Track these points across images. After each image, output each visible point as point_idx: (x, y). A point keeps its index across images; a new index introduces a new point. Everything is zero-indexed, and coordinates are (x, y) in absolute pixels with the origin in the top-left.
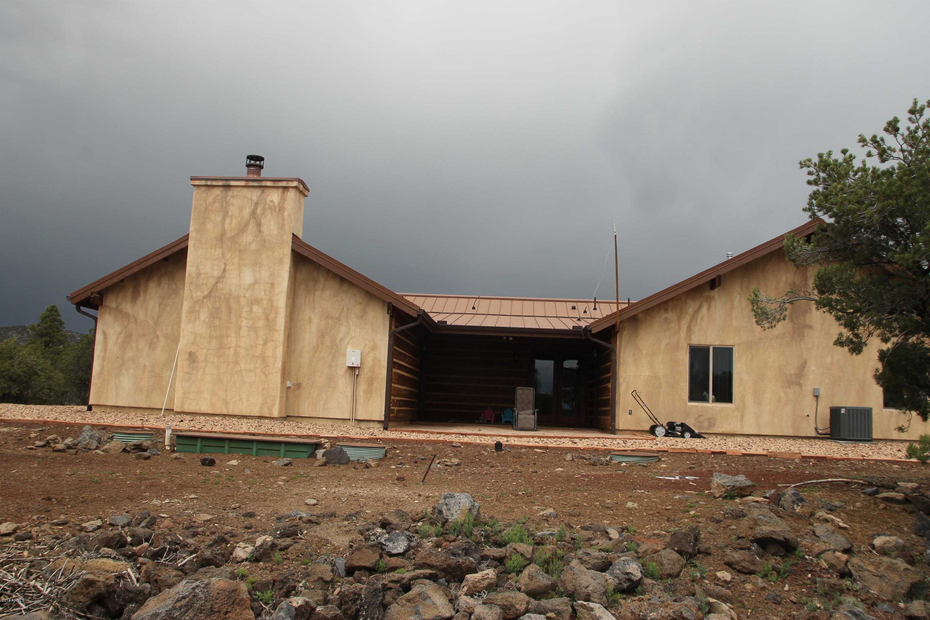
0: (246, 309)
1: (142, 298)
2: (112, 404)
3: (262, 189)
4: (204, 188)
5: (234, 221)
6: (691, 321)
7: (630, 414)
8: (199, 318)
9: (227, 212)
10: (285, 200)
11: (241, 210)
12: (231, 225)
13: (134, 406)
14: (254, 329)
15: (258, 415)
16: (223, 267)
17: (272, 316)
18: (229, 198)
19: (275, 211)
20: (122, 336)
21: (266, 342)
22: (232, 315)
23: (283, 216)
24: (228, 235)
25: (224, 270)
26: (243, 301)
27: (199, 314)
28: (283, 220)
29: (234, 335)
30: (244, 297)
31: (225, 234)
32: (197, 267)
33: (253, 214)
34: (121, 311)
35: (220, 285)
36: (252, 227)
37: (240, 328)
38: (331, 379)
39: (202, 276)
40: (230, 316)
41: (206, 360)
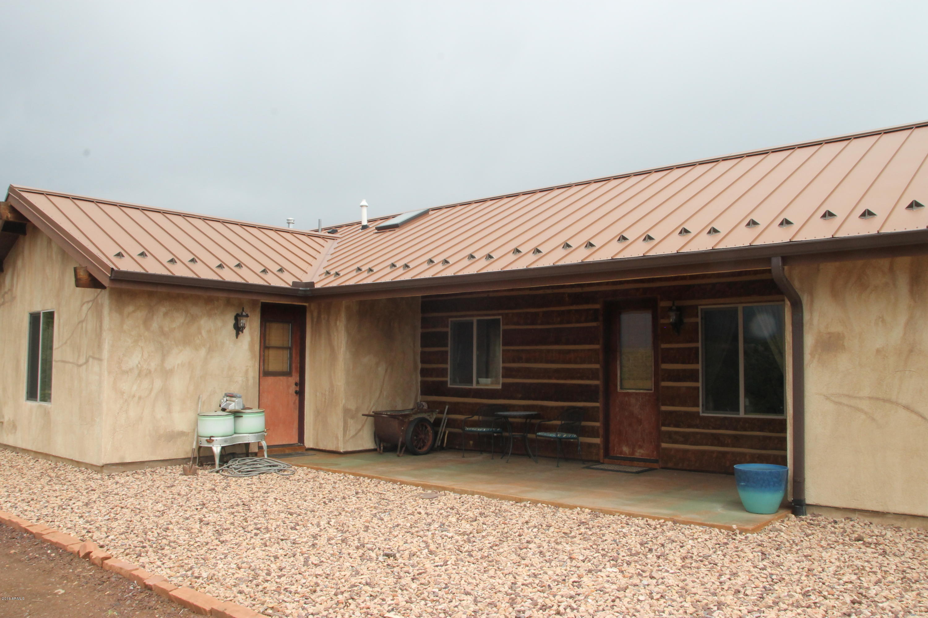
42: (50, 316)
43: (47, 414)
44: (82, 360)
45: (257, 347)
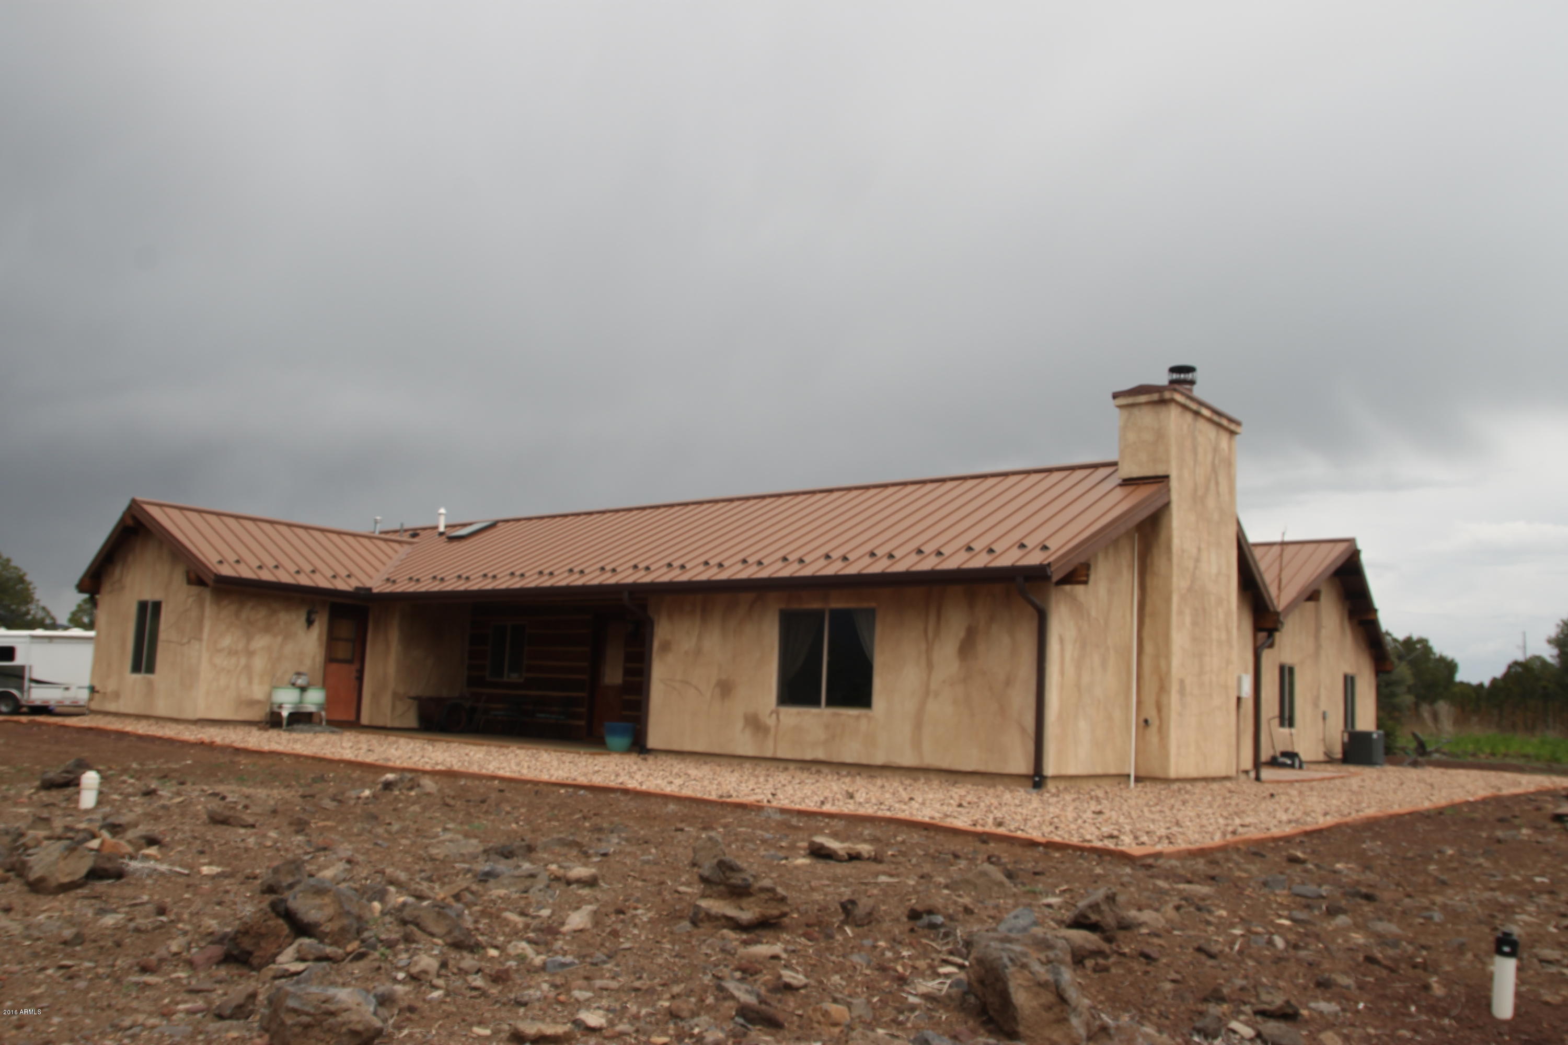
0: (1214, 613)
3: (1217, 428)
5: (1202, 471)
8: (1185, 624)
9: (1197, 455)
10: (1231, 451)
12: (1200, 475)
16: (1198, 543)
17: (1230, 625)
18: (1197, 433)
19: (1226, 465)
20: (1078, 644)
21: (1227, 664)
23: (1231, 475)
24: (1199, 492)
25: (1199, 549)
26: (1212, 600)
27: (1184, 617)
29: (1208, 653)
31: (1197, 489)
32: (1181, 538)
33: (1213, 466)
35: (1197, 573)
36: (1213, 484)
37: (1211, 641)
39: (1184, 554)
40: (1205, 622)
41: (1191, 693)
42: (157, 606)
43: (150, 684)
44: (185, 640)
45: (324, 638)
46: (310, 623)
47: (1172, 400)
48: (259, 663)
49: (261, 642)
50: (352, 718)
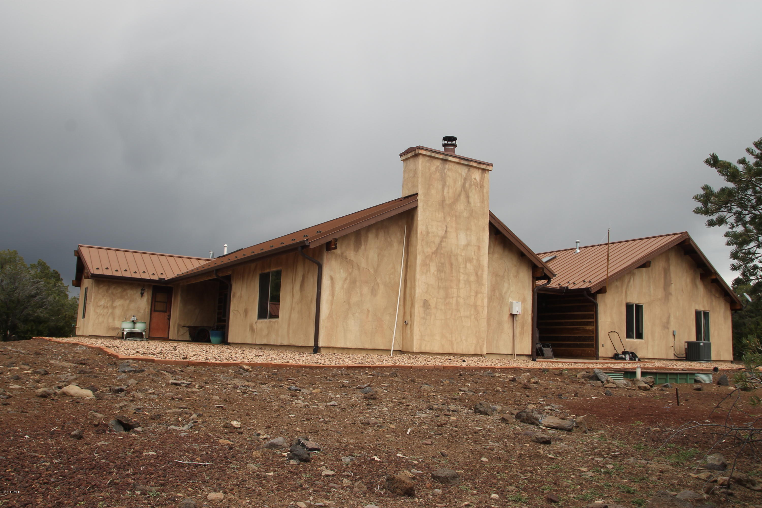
0: (462, 266)
1: (363, 247)
2: (342, 346)
3: (468, 167)
4: (427, 158)
5: (451, 191)
6: (627, 288)
7: (603, 346)
8: (429, 271)
9: (445, 182)
10: (484, 180)
11: (455, 182)
12: (449, 193)
13: (361, 348)
14: (468, 282)
15: (473, 353)
16: (445, 228)
17: (480, 273)
18: (446, 170)
19: (478, 187)
20: (348, 281)
21: (477, 293)
22: (453, 270)
23: (483, 193)
24: (447, 202)
25: (446, 231)
26: (460, 259)
27: (429, 267)
28: (483, 195)
29: (455, 287)
30: (461, 255)
31: (445, 200)
32: (426, 226)
33: (463, 186)
34: (346, 258)
35: (444, 244)
36: (463, 197)
37: (459, 281)
38: (500, 323)
39: (430, 235)
40: (452, 271)
41: (436, 307)
45: (150, 301)
46: (142, 294)
47: (420, 154)
48: (118, 312)
49: (118, 303)
50: (166, 337)
